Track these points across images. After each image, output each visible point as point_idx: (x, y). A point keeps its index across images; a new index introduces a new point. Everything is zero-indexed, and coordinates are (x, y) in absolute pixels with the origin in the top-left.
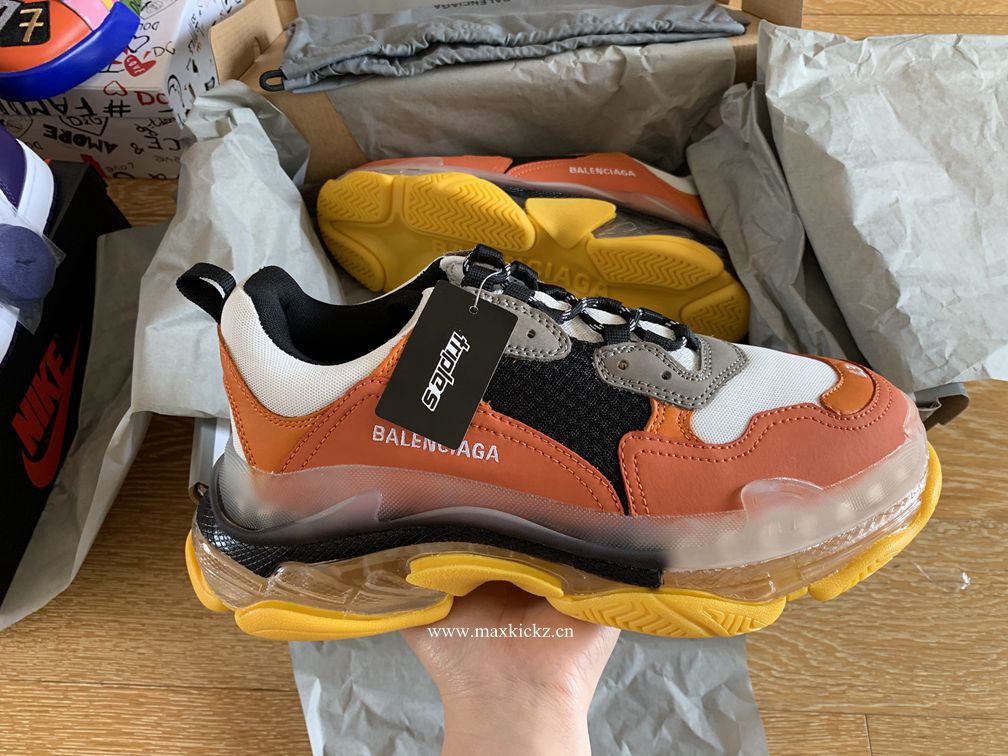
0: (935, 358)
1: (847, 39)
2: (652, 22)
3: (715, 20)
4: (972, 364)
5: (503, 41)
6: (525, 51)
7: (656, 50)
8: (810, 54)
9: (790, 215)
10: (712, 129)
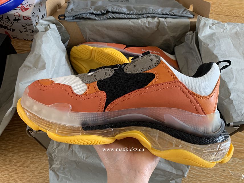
0: (239, 113)
1: (221, 23)
2: (168, 12)
3: (186, 14)
5: (127, 13)
6: (133, 16)
7: (169, 20)
8: (211, 26)
10: (182, 43)
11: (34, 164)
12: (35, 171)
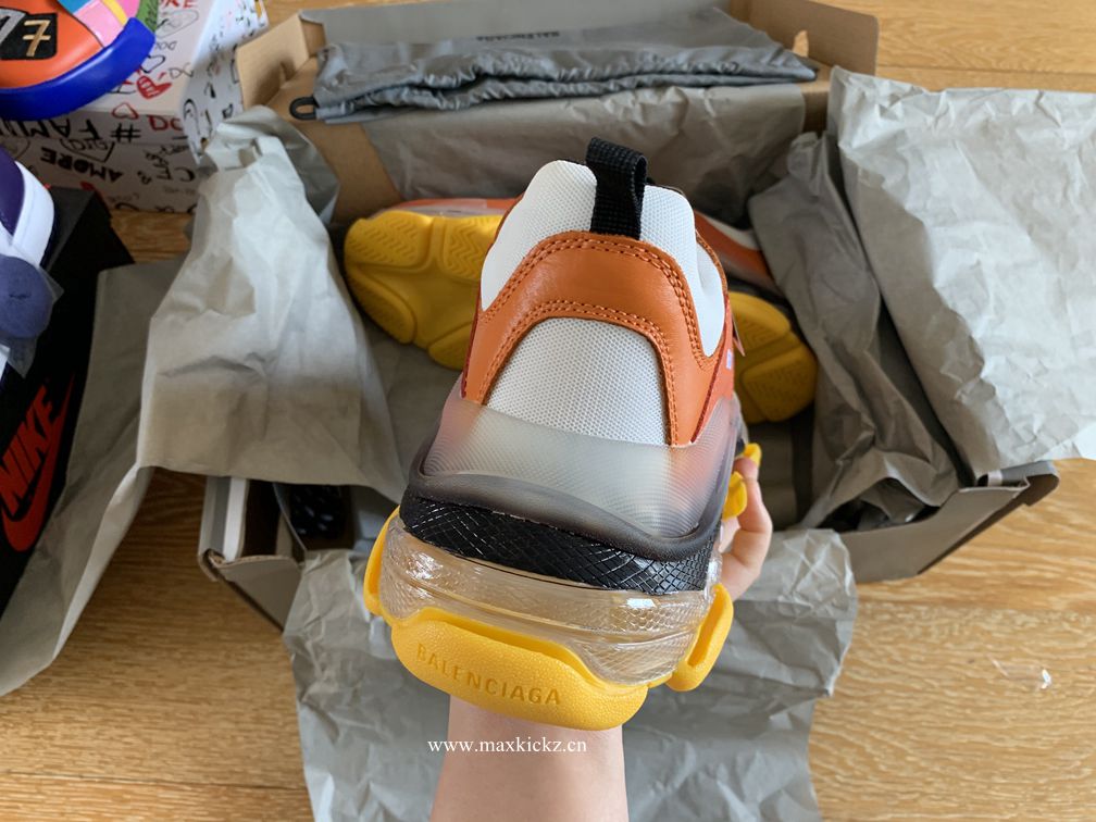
0: (1023, 433)
1: (925, 91)
2: (717, 63)
3: (784, 65)
4: (1062, 441)
5: (555, 76)
6: (581, 88)
7: (721, 93)
8: (886, 104)
9: (863, 274)
10: (776, 180)
11: (233, 688)
12: (242, 714)
